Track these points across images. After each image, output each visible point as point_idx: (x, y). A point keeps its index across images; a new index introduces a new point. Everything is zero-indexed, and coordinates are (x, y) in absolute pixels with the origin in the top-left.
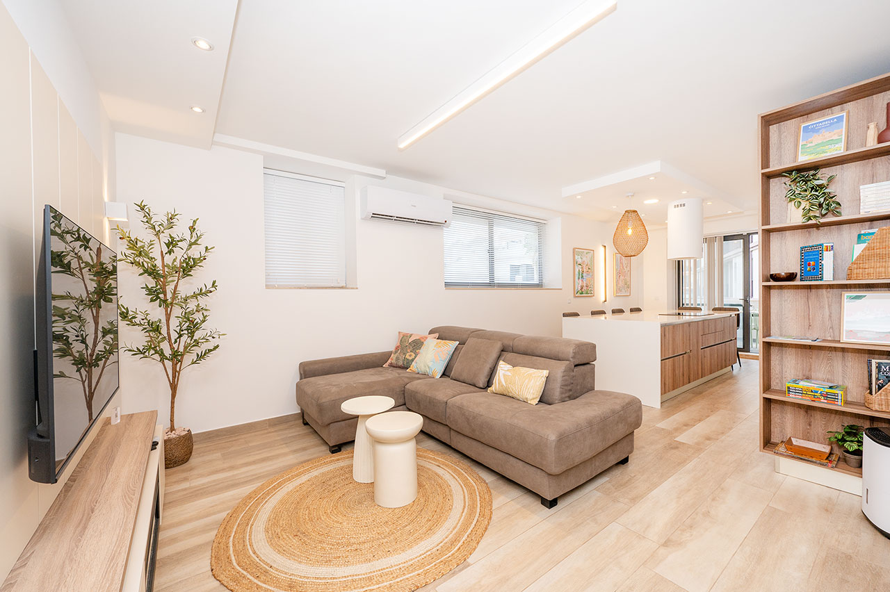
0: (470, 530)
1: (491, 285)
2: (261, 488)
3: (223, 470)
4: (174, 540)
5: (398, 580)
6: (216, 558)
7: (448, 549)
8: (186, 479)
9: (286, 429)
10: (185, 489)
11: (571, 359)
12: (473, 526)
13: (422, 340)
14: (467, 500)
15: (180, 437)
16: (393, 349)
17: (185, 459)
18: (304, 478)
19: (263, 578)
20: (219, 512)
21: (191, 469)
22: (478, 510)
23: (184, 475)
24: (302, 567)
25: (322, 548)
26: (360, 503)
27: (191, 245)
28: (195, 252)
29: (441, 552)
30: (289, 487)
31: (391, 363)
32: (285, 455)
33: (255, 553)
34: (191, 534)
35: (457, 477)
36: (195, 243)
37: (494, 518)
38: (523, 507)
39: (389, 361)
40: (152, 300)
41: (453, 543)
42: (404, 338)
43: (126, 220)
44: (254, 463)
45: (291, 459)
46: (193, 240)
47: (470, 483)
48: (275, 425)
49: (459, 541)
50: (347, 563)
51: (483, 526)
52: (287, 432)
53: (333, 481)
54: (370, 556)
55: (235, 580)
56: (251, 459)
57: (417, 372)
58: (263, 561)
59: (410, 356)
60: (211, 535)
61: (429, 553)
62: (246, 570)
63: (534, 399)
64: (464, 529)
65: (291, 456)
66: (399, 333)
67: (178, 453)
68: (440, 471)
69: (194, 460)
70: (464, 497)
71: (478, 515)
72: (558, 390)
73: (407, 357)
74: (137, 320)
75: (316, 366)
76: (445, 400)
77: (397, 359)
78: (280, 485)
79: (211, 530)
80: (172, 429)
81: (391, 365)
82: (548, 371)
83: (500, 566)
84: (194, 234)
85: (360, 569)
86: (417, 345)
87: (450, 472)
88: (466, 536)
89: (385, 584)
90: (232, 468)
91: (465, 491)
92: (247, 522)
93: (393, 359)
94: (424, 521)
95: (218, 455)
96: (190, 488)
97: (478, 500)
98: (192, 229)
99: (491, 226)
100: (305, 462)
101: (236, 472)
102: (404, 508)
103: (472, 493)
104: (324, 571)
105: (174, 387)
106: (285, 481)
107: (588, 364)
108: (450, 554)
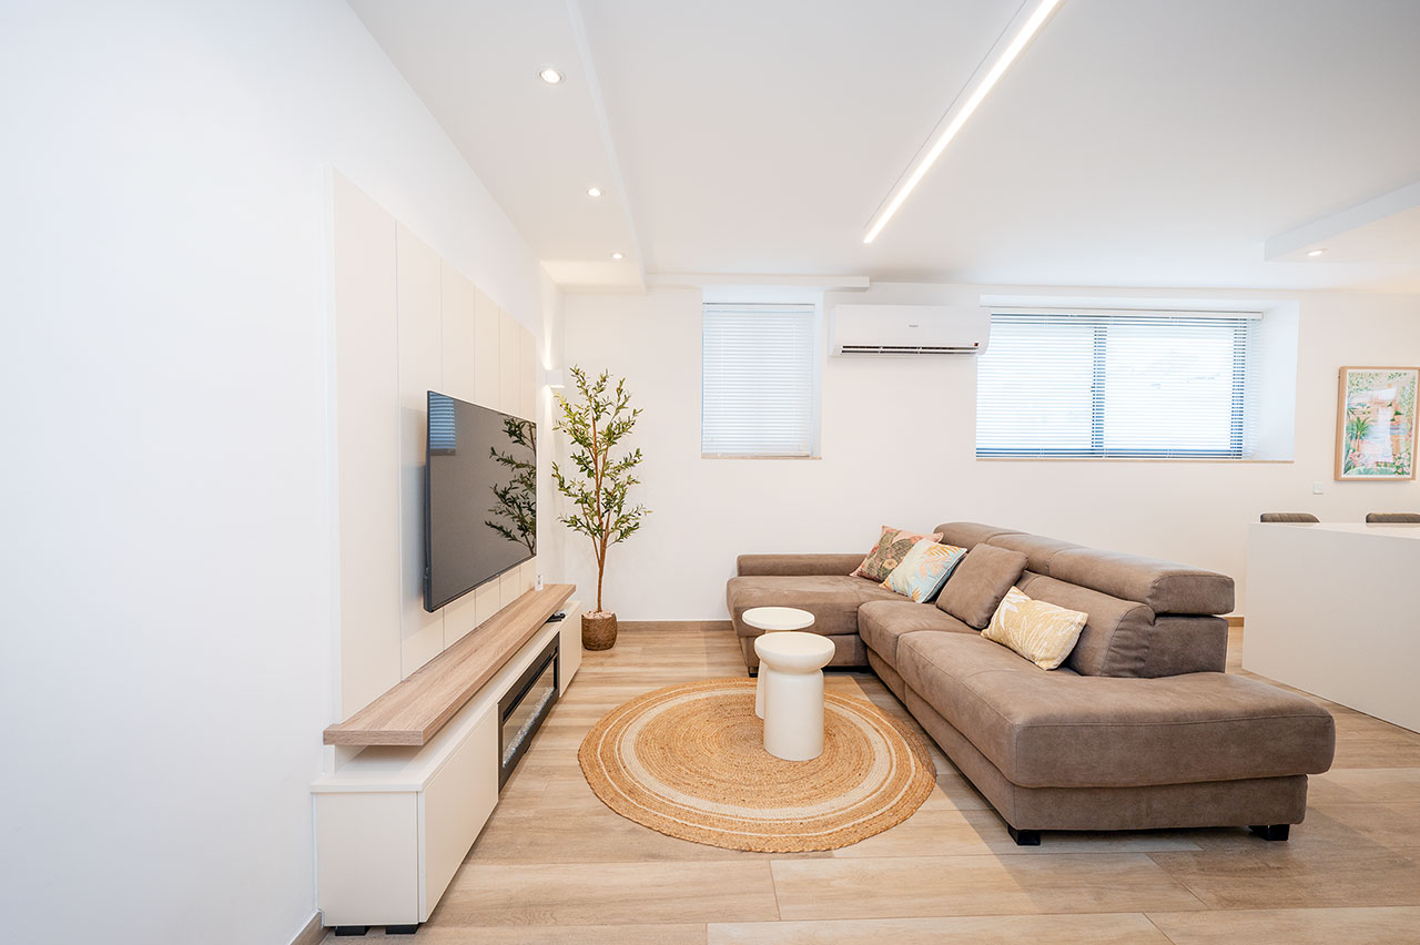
0: (861, 820)
1: (1095, 453)
2: (657, 692)
3: (635, 665)
4: (566, 715)
5: (735, 832)
6: (588, 742)
7: (816, 828)
8: (601, 664)
9: (717, 637)
10: (596, 674)
11: (1148, 600)
12: (871, 816)
13: (913, 542)
14: (886, 784)
15: (604, 619)
16: (868, 552)
17: (608, 644)
18: (704, 695)
19: (613, 773)
20: (612, 703)
21: (612, 656)
22: (894, 802)
23: (601, 660)
24: (651, 779)
25: (680, 770)
26: (745, 739)
27: (618, 408)
28: (624, 415)
29: (804, 827)
30: (684, 699)
31: (861, 572)
32: (701, 665)
33: (619, 749)
34: (582, 714)
35: (893, 751)
36: (622, 407)
37: (911, 820)
38: (972, 825)
39: (859, 569)
40: (582, 470)
41: (826, 825)
42: (888, 534)
43: (562, 387)
44: (666, 665)
45: (704, 671)
46: (620, 403)
47: (908, 765)
48: (708, 630)
49: (838, 825)
50: (693, 793)
51: (885, 823)
52: (716, 640)
53: (732, 707)
54: (720, 797)
55: (591, 766)
56: (666, 661)
57: (893, 589)
58: (621, 760)
59: (890, 564)
60: (594, 721)
61: (789, 822)
62: (604, 762)
63: (1047, 659)
64: (854, 815)
65: (706, 669)
66: (883, 527)
67: (602, 635)
68: (873, 736)
69: (617, 649)
70: (885, 780)
71: (888, 807)
72: (1104, 652)
73: (886, 565)
74: (572, 491)
75: (755, 562)
76: (897, 633)
77: (871, 566)
78: (677, 694)
79: (598, 716)
80: (600, 610)
81: (861, 575)
82: (1086, 615)
83: (873, 877)
84: (622, 396)
85: (702, 805)
86: (903, 547)
87: (889, 743)
88: (852, 823)
89: (718, 830)
90: (644, 665)
91: (893, 773)
92: (627, 720)
93: (863, 568)
94: (809, 786)
95: (639, 649)
96: (601, 673)
97: (904, 790)
98: (620, 391)
99: (1100, 341)
100: (714, 678)
101: (645, 670)
102: (794, 764)
103: (900, 779)
104: (666, 791)
105: (601, 566)
106: (684, 692)
107: (1209, 616)
108: (814, 834)
